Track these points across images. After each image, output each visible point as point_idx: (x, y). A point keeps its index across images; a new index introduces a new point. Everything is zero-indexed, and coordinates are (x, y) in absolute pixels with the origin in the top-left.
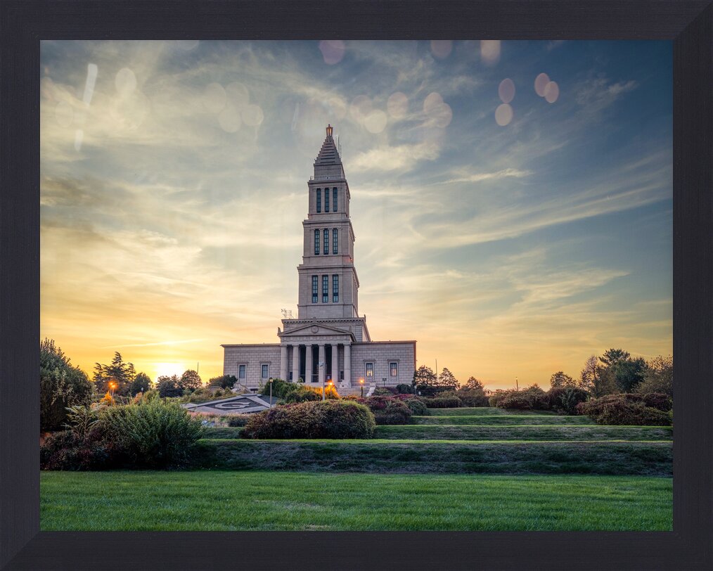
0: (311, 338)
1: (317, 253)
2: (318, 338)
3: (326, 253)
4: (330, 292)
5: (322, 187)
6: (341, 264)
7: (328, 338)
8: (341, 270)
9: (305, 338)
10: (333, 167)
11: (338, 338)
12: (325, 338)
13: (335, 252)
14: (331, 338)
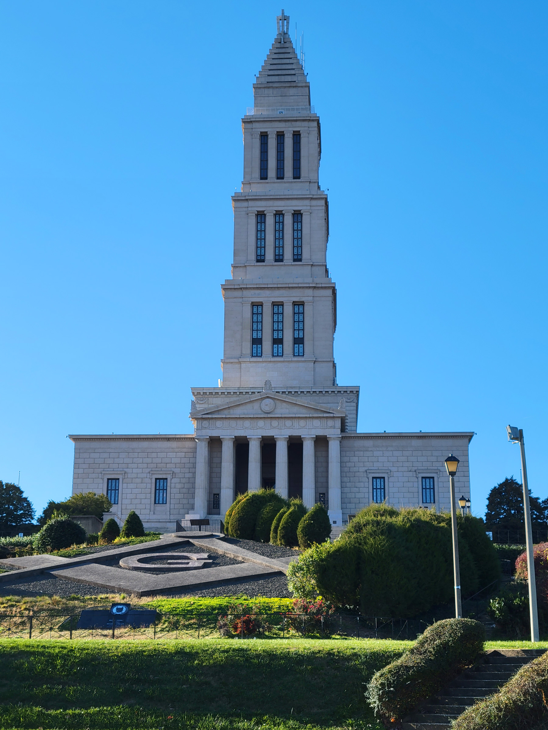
0: (261, 423)
1: (260, 259)
2: (275, 423)
3: (279, 259)
4: (288, 337)
5: (272, 130)
6: (310, 280)
7: (296, 422)
8: (310, 292)
9: (247, 423)
10: (292, 91)
11: (317, 423)
12: (288, 423)
13: (297, 258)
14: (302, 423)
